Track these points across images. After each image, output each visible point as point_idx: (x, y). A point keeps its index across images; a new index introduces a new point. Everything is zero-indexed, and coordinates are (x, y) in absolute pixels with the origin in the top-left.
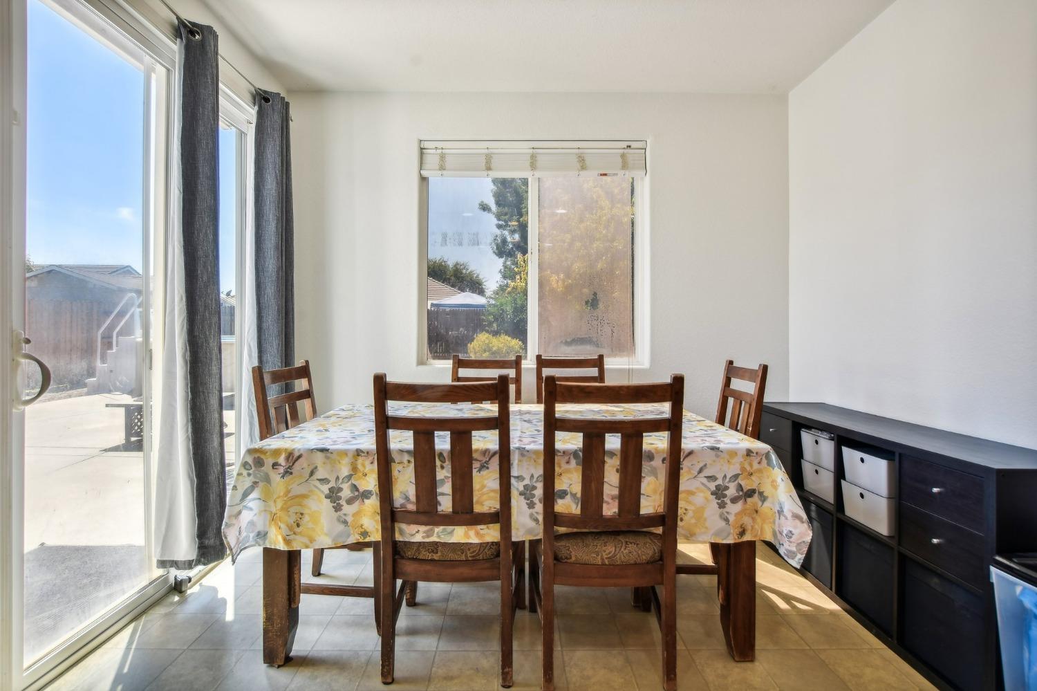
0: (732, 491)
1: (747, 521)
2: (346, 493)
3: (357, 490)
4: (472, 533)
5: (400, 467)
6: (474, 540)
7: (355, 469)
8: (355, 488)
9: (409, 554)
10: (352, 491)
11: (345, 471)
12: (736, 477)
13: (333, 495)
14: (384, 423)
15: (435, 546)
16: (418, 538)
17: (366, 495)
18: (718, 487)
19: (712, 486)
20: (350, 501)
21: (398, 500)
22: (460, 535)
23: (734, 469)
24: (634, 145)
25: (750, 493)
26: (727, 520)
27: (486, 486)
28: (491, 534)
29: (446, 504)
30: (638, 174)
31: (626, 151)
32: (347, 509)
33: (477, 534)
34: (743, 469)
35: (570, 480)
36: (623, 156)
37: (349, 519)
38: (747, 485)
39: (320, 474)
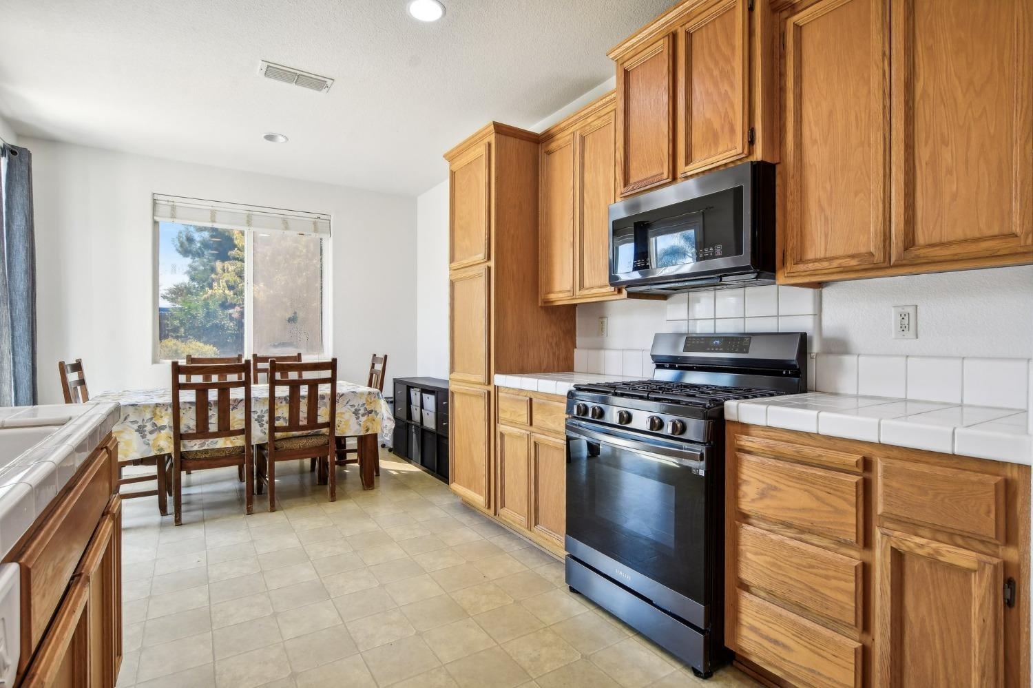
0: (362, 411)
1: (369, 424)
2: (149, 427)
3: (156, 426)
4: (228, 442)
5: (184, 411)
6: (229, 445)
7: (155, 414)
8: (155, 425)
9: (191, 457)
10: (153, 427)
11: (148, 416)
12: (364, 404)
13: (141, 430)
14: (177, 387)
15: (206, 451)
16: (196, 448)
17: (163, 428)
18: (356, 410)
19: (353, 410)
20: (151, 433)
21: (183, 429)
22: (222, 443)
23: (363, 401)
24: (322, 217)
25: (370, 412)
26: (360, 425)
27: (237, 418)
28: (239, 441)
29: (213, 427)
30: (325, 237)
31: (317, 220)
32: (149, 437)
33: (231, 442)
34: (367, 401)
35: (283, 411)
36: (315, 223)
37: (151, 442)
38: (369, 408)
39: (132, 418)
